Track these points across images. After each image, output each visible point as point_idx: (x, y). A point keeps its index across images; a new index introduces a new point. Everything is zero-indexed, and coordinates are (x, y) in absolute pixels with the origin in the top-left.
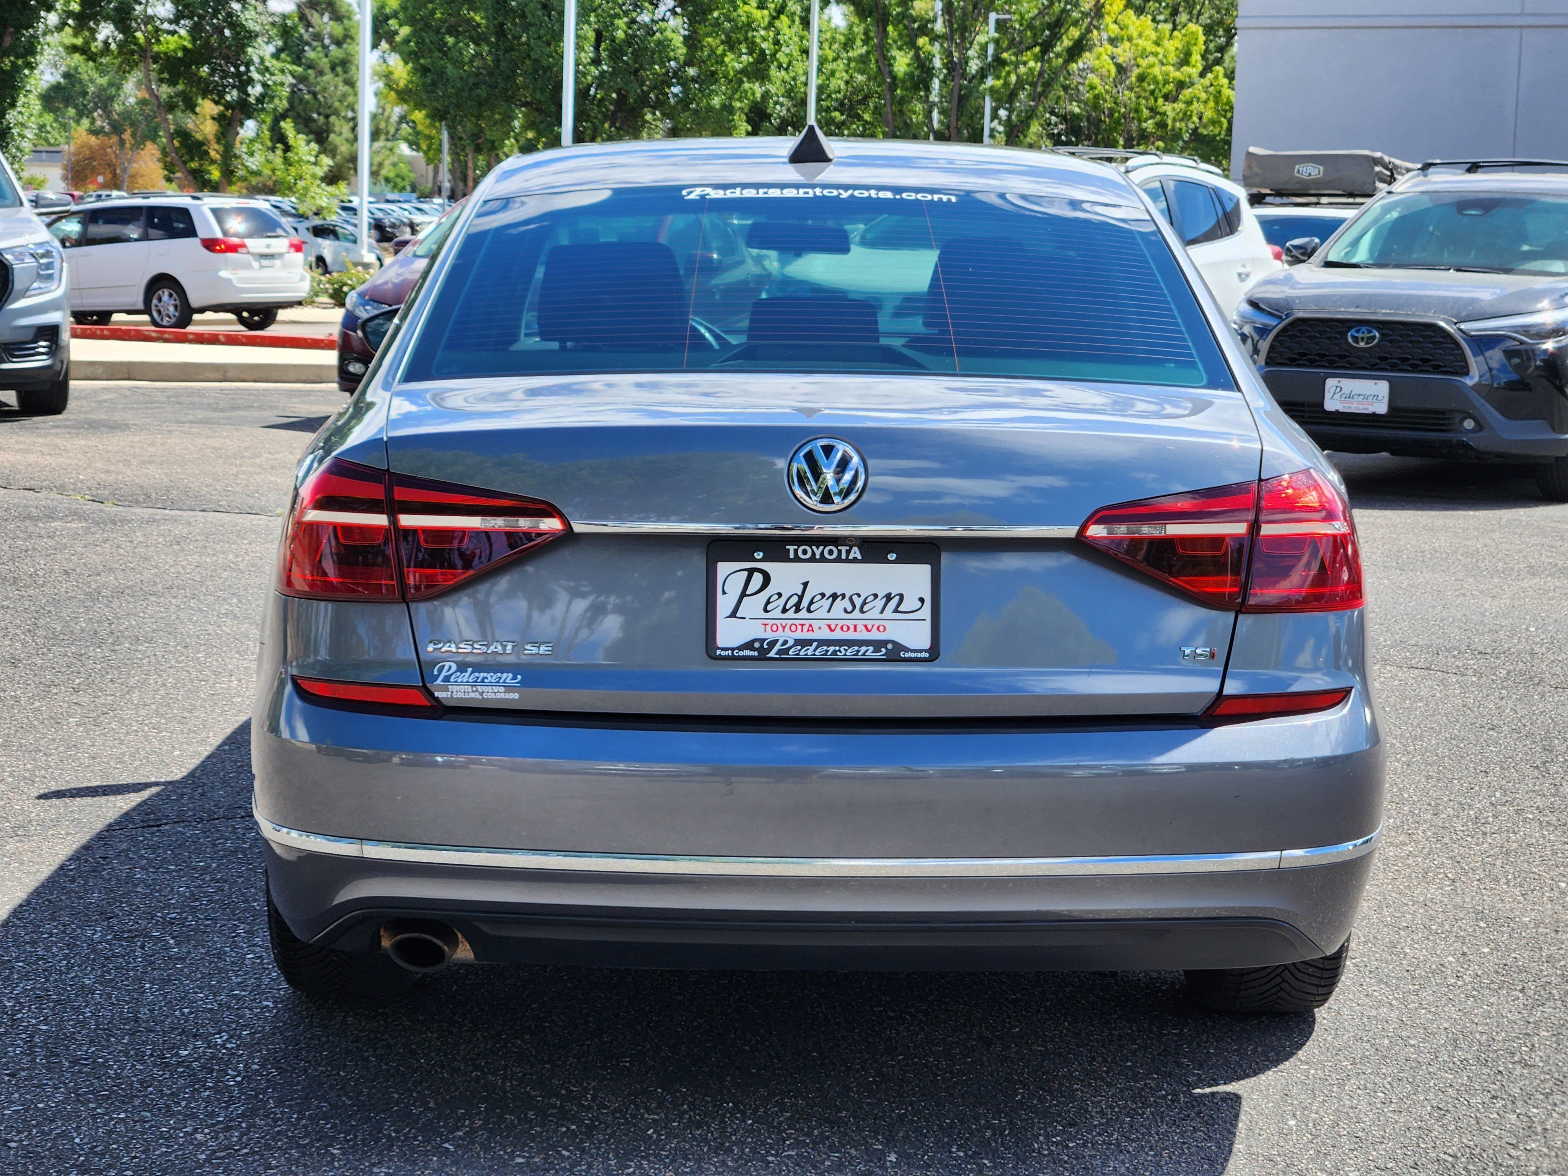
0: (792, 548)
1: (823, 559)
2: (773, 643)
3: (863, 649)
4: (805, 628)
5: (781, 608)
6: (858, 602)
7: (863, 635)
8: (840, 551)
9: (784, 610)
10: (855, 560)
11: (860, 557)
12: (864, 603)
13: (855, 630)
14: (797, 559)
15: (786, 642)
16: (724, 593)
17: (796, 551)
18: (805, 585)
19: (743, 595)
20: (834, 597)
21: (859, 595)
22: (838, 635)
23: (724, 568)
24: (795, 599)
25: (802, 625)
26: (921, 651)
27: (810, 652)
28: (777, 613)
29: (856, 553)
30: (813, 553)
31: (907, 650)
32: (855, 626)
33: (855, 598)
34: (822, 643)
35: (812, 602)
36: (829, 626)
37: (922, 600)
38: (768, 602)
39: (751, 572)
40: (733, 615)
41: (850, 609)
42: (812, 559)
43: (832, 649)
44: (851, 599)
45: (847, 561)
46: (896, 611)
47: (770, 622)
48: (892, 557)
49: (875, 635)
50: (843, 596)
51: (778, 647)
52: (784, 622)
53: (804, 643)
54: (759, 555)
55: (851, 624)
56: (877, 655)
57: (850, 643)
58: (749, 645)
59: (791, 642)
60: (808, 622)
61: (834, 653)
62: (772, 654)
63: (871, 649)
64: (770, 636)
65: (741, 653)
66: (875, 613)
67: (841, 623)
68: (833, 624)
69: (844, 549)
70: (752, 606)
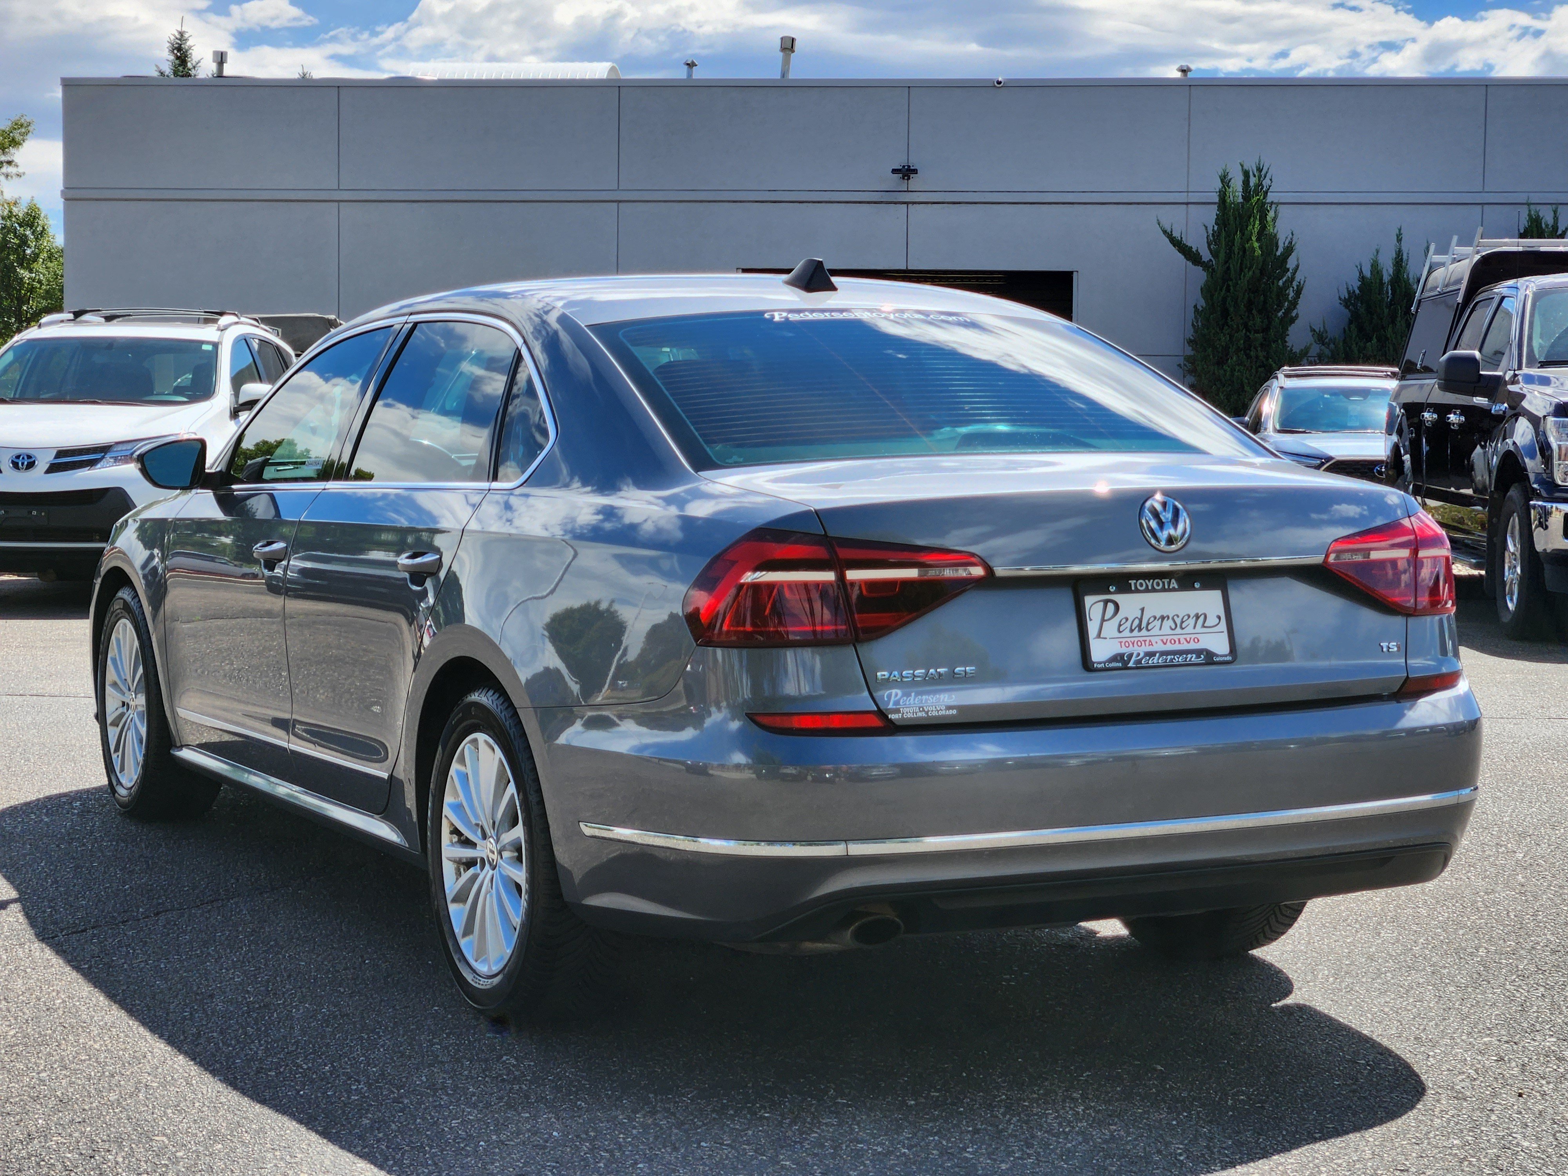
0: (1132, 582)
1: (1154, 590)
2: (1130, 656)
3: (1189, 656)
4: (1147, 643)
5: (1128, 629)
6: (1178, 621)
7: (1185, 646)
8: (1164, 583)
9: (1132, 631)
10: (1174, 590)
11: (1177, 587)
12: (1182, 622)
13: (1179, 642)
14: (1137, 591)
15: (1139, 654)
16: (1091, 620)
17: (1135, 584)
18: (1143, 610)
19: (1103, 620)
20: (1163, 618)
21: (1178, 616)
22: (1169, 647)
23: (1089, 600)
24: (1137, 622)
25: (1145, 641)
26: (1226, 656)
27: (1155, 661)
28: (1127, 633)
29: (1174, 584)
30: (1147, 586)
31: (1217, 656)
32: (1179, 640)
33: (1175, 618)
34: (1163, 653)
35: (1148, 624)
36: (1162, 641)
37: (1219, 618)
38: (1120, 625)
39: (1106, 602)
40: (1099, 636)
41: (1173, 627)
42: (1147, 590)
43: (1169, 657)
44: (1173, 619)
45: (1169, 590)
46: (1203, 626)
47: (1124, 640)
48: (1197, 585)
49: (1192, 646)
50: (1168, 618)
51: (1133, 659)
52: (1132, 639)
53: (1151, 654)
54: (1112, 589)
55: (1176, 638)
56: (1199, 661)
57: (1181, 653)
58: (1114, 659)
59: (1142, 655)
60: (1148, 639)
61: (1171, 660)
62: (1131, 664)
63: (1194, 656)
64: (1124, 650)
65: (1111, 665)
66: (1190, 629)
67: (1169, 638)
68: (1164, 638)
69: (1166, 581)
70: (1110, 628)
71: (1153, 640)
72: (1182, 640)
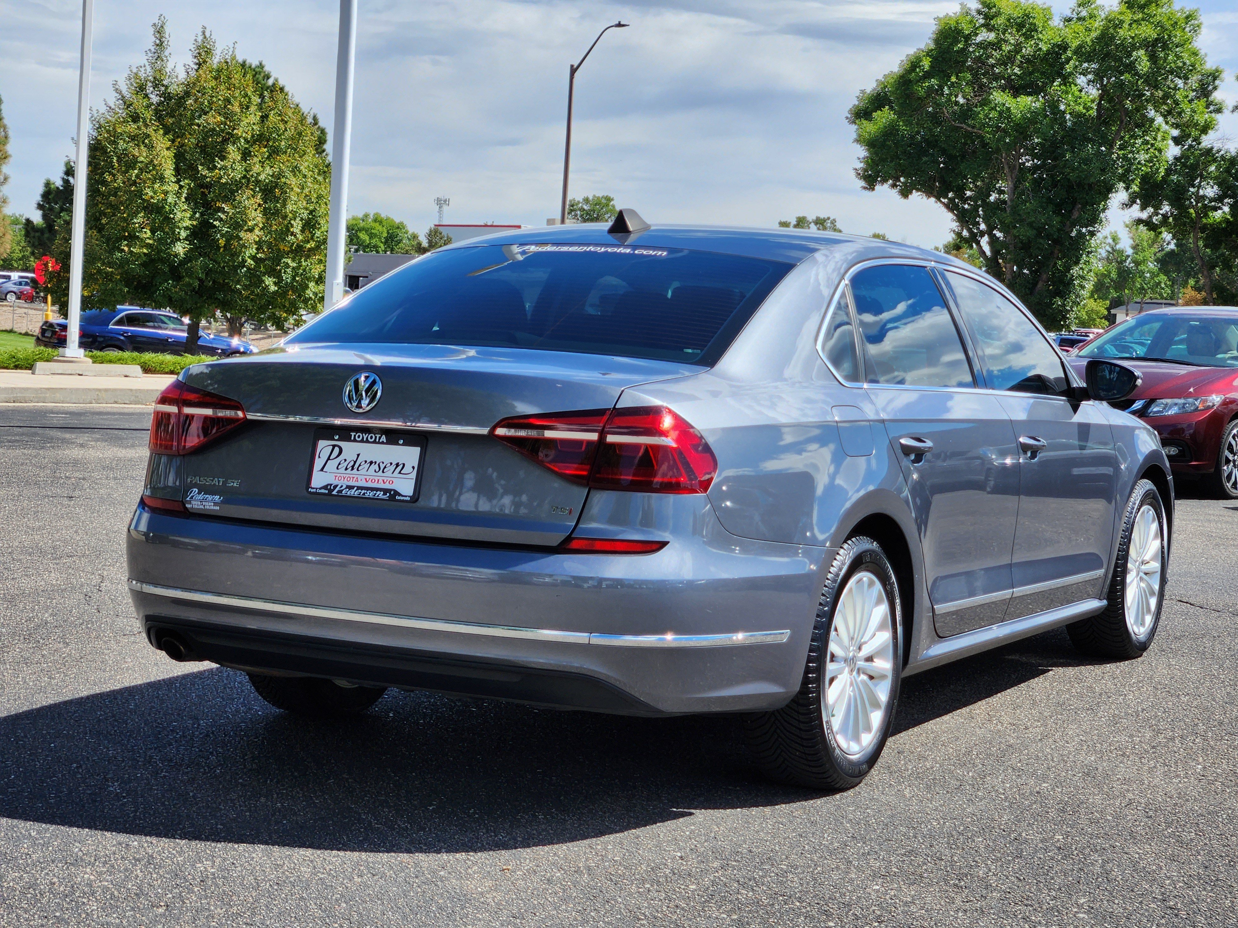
0: (353, 434)
1: (367, 441)
2: (336, 486)
3: (378, 493)
4: (354, 479)
5: (344, 467)
6: (382, 466)
7: (380, 485)
8: (376, 437)
9: (346, 469)
10: (383, 443)
11: (385, 441)
12: (385, 467)
13: (377, 482)
14: (355, 440)
15: (342, 486)
16: (319, 457)
17: (355, 436)
18: (358, 455)
19: (329, 459)
20: (371, 463)
21: (383, 463)
22: (369, 485)
23: (321, 444)
24: (352, 463)
25: (352, 478)
26: (406, 496)
27: (352, 493)
28: (342, 470)
29: (384, 438)
30: (363, 437)
31: (400, 495)
32: (378, 480)
33: (381, 464)
34: (359, 488)
35: (360, 465)
36: (364, 479)
37: (413, 468)
38: (339, 464)
39: (334, 446)
40: (322, 470)
41: (377, 470)
42: (362, 441)
43: (363, 491)
44: (379, 465)
45: (379, 443)
47: (338, 475)
48: (401, 442)
49: (387, 486)
50: (376, 462)
51: (337, 489)
52: (345, 475)
53: (350, 487)
54: (337, 437)
55: (376, 478)
56: (385, 497)
57: (372, 489)
58: (325, 487)
59: (344, 487)
60: (356, 476)
61: (364, 494)
62: (334, 493)
63: (382, 493)
64: (336, 482)
65: (320, 491)
66: (389, 473)
67: (372, 478)
68: (368, 478)
69: (378, 436)
70: (332, 466)
71: (360, 477)
72: (381, 481)
